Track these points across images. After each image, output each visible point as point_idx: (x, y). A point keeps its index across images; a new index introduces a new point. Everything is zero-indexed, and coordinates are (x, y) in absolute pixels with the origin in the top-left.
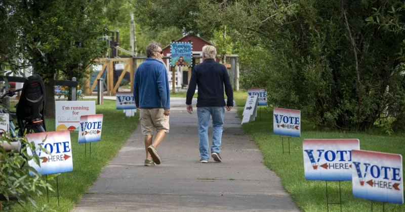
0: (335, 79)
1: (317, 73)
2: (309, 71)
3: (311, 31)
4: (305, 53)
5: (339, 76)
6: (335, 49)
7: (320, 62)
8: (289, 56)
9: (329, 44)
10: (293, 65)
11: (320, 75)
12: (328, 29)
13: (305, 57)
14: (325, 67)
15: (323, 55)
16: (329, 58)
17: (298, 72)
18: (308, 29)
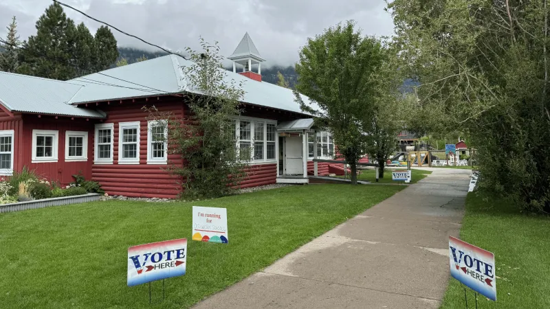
0: (539, 170)
1: (521, 166)
2: (513, 164)
3: (513, 129)
4: (508, 149)
5: (544, 168)
6: (539, 145)
7: (524, 156)
8: (493, 151)
9: (532, 140)
10: (497, 159)
11: (524, 168)
12: (530, 127)
13: (508, 153)
14: (529, 161)
15: (526, 150)
16: (532, 153)
17: (502, 165)
18: (509, 128)
